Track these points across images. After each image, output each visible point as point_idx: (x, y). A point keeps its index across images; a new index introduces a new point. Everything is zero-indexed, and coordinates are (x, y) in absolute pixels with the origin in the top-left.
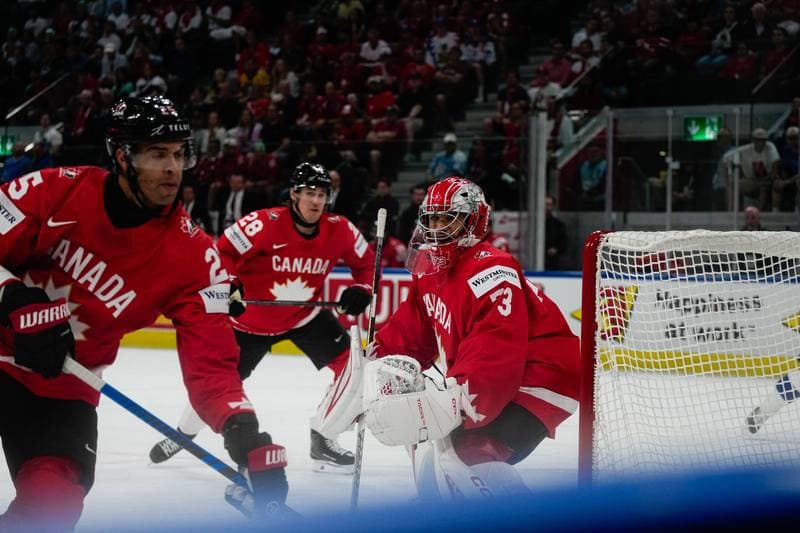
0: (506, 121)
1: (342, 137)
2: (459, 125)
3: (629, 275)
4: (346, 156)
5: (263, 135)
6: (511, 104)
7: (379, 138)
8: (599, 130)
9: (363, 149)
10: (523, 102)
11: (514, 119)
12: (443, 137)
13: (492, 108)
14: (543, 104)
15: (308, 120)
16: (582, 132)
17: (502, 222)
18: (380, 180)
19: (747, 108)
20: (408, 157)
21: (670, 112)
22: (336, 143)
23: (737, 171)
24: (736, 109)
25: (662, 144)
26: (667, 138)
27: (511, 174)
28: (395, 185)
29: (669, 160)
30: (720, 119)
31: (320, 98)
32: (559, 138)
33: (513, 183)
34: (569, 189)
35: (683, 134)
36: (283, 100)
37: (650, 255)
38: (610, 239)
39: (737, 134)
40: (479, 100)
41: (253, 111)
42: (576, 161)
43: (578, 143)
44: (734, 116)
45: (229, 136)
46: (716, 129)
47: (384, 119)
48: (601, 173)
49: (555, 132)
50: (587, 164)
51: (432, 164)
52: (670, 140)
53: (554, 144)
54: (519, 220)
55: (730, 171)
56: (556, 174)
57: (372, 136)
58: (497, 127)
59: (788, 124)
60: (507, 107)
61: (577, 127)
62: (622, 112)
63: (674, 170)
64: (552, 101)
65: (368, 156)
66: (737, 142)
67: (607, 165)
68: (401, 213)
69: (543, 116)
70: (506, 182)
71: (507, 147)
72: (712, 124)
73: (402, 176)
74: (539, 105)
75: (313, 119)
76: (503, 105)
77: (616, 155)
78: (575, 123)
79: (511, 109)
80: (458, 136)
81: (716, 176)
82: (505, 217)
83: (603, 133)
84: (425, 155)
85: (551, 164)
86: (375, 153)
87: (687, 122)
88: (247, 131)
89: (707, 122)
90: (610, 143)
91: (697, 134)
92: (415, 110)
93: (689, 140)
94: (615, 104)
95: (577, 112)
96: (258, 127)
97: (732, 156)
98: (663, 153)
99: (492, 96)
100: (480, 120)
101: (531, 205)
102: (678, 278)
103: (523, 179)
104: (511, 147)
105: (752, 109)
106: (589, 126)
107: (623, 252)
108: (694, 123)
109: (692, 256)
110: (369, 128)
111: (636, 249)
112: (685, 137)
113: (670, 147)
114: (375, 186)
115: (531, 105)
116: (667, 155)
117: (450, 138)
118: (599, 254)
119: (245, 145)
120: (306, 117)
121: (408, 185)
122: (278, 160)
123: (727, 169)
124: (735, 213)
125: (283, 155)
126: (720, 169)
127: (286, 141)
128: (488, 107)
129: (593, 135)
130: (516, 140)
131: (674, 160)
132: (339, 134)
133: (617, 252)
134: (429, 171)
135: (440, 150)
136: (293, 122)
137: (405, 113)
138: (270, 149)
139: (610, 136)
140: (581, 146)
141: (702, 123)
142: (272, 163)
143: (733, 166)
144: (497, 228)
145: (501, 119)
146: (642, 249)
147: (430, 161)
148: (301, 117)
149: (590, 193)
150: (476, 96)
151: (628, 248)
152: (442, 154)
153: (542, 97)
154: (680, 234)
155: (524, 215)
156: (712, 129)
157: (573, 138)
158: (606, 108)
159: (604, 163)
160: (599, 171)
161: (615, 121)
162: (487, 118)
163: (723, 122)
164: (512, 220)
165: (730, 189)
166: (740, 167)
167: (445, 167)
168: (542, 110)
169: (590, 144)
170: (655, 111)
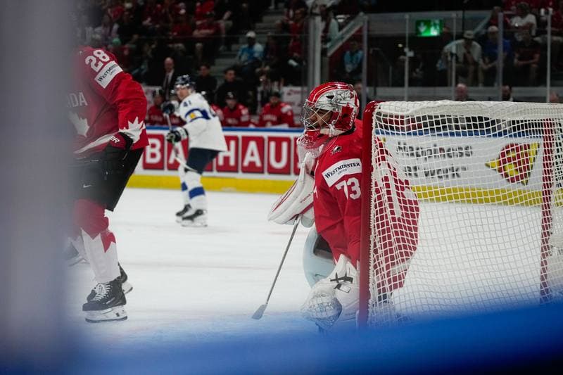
0: (291, 22)
1: (175, 34)
2: (258, 25)
3: (395, 132)
4: (178, 47)
5: (119, 31)
6: (294, 11)
7: (201, 34)
8: (356, 28)
9: (190, 42)
10: (303, 9)
11: (297, 21)
12: (246, 34)
13: (282, 13)
14: (317, 11)
15: (150, 22)
16: (345, 30)
17: (289, 94)
18: (202, 65)
19: (460, 13)
20: (221, 48)
21: (407, 16)
22: (171, 38)
23: (454, 58)
24: (453, 14)
25: (401, 39)
26: (405, 34)
27: (295, 60)
28: (213, 68)
29: (406, 50)
30: (441, 21)
31: (159, 6)
32: (329, 34)
33: (297, 67)
34: (335, 71)
35: (414, 32)
36: (133, 8)
37: (410, 118)
38: (381, 107)
39: (454, 32)
40: (272, 7)
41: (112, 15)
42: (341, 51)
43: (342, 38)
44: (451, 19)
45: (95, 33)
46: (438, 28)
47: (205, 21)
48: (359, 60)
49: (326, 30)
50: (348, 53)
51: (240, 53)
52: (407, 35)
53: (325, 39)
54: (302, 93)
55: (449, 58)
56: (327, 60)
57: (196, 33)
58: (284, 26)
59: (489, 24)
60: (291, 13)
61: (341, 27)
62: (373, 16)
63: (410, 58)
64: (324, 9)
65: (194, 47)
66: (454, 38)
67: (363, 54)
68: (217, 87)
69: (318, 19)
70: (291, 66)
71: (292, 41)
72: (435, 25)
73: (218, 61)
74: (314, 11)
75: (154, 21)
76: (288, 11)
77: (369, 46)
78: (339, 24)
79: (294, 14)
80: (256, 33)
81: (440, 62)
82: (291, 90)
83: (360, 30)
84: (234, 47)
85: (324, 52)
86: (199, 45)
87: (418, 23)
88: (108, 30)
89: (432, 23)
90: (365, 39)
91: (425, 31)
92: (227, 15)
93: (419, 36)
94: (368, 10)
95: (342, 16)
96: (116, 27)
97: (451, 48)
98: (400, 46)
99: (281, 5)
100: (273, 21)
101: (310, 82)
102: (430, 134)
103: (304, 63)
104: (295, 41)
105: (463, 14)
106: (349, 26)
107: (391, 116)
108: (422, 24)
109: (440, 119)
110: (194, 27)
111: (400, 114)
112: (416, 34)
113: (407, 41)
114: (199, 69)
115: (309, 11)
116: (404, 46)
117: (251, 34)
118: (374, 117)
119: (107, 39)
120: (149, 19)
121: (223, 68)
122: (130, 50)
123: (447, 57)
124: (453, 88)
125: (134, 46)
126: (442, 57)
127: (136, 37)
128: (277, 12)
129: (353, 32)
130: (298, 36)
131: (410, 50)
132: (174, 31)
133: (386, 116)
134: (237, 58)
135: (244, 43)
136: (141, 23)
137: (220, 17)
138: (124, 42)
139: (365, 33)
140: (344, 40)
141: (428, 24)
142: (126, 53)
143: (452, 54)
144: (286, 98)
145: (287, 21)
146: (404, 114)
147: (238, 51)
148: (146, 19)
149: (351, 73)
150: (270, 5)
151: (394, 113)
152: (246, 46)
153: (317, 6)
154: (432, 103)
155: (305, 89)
156: (436, 28)
157: (339, 34)
158: (361, 14)
159: (361, 52)
160: (357, 58)
161: (369, 22)
162: (278, 20)
163: (443, 24)
164: (296, 92)
165: (449, 71)
166: (456, 55)
167: (248, 55)
168: (316, 15)
169: (350, 40)
170: (396, 16)
